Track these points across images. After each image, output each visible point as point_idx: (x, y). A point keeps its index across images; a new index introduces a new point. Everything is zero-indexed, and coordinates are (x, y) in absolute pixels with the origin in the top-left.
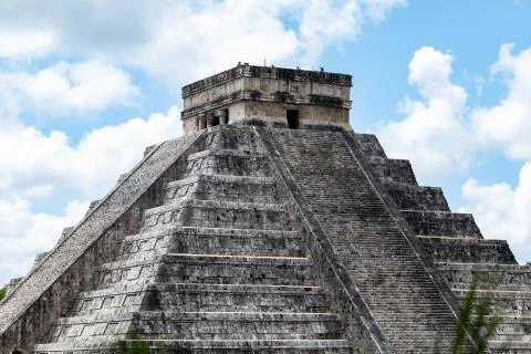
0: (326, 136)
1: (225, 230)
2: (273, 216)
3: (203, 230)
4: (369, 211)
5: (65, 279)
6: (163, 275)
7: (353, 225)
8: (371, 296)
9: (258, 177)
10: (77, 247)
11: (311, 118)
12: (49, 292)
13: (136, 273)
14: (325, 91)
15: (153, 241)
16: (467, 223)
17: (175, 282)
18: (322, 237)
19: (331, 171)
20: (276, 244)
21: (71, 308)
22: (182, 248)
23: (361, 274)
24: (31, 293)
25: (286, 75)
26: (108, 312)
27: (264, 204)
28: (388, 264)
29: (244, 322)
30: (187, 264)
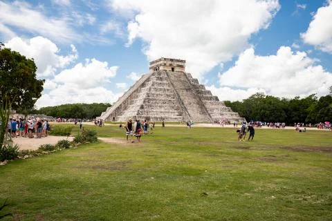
0: (180, 74)
1: (158, 93)
2: (168, 90)
3: (153, 93)
4: (188, 90)
5: (124, 102)
6: (144, 102)
7: (185, 92)
8: (188, 108)
9: (165, 82)
10: (127, 96)
11: (177, 69)
12: (121, 105)
13: (139, 102)
14: (180, 64)
15: (142, 95)
16: (209, 92)
17: (147, 103)
18: (178, 95)
19: (180, 81)
20: (168, 96)
21: (126, 108)
22: (149, 96)
23: (186, 103)
24: (117, 105)
25: (172, 60)
26: (133, 110)
27: (166, 87)
28: (193, 100)
29: (161, 112)
30: (149, 100)
